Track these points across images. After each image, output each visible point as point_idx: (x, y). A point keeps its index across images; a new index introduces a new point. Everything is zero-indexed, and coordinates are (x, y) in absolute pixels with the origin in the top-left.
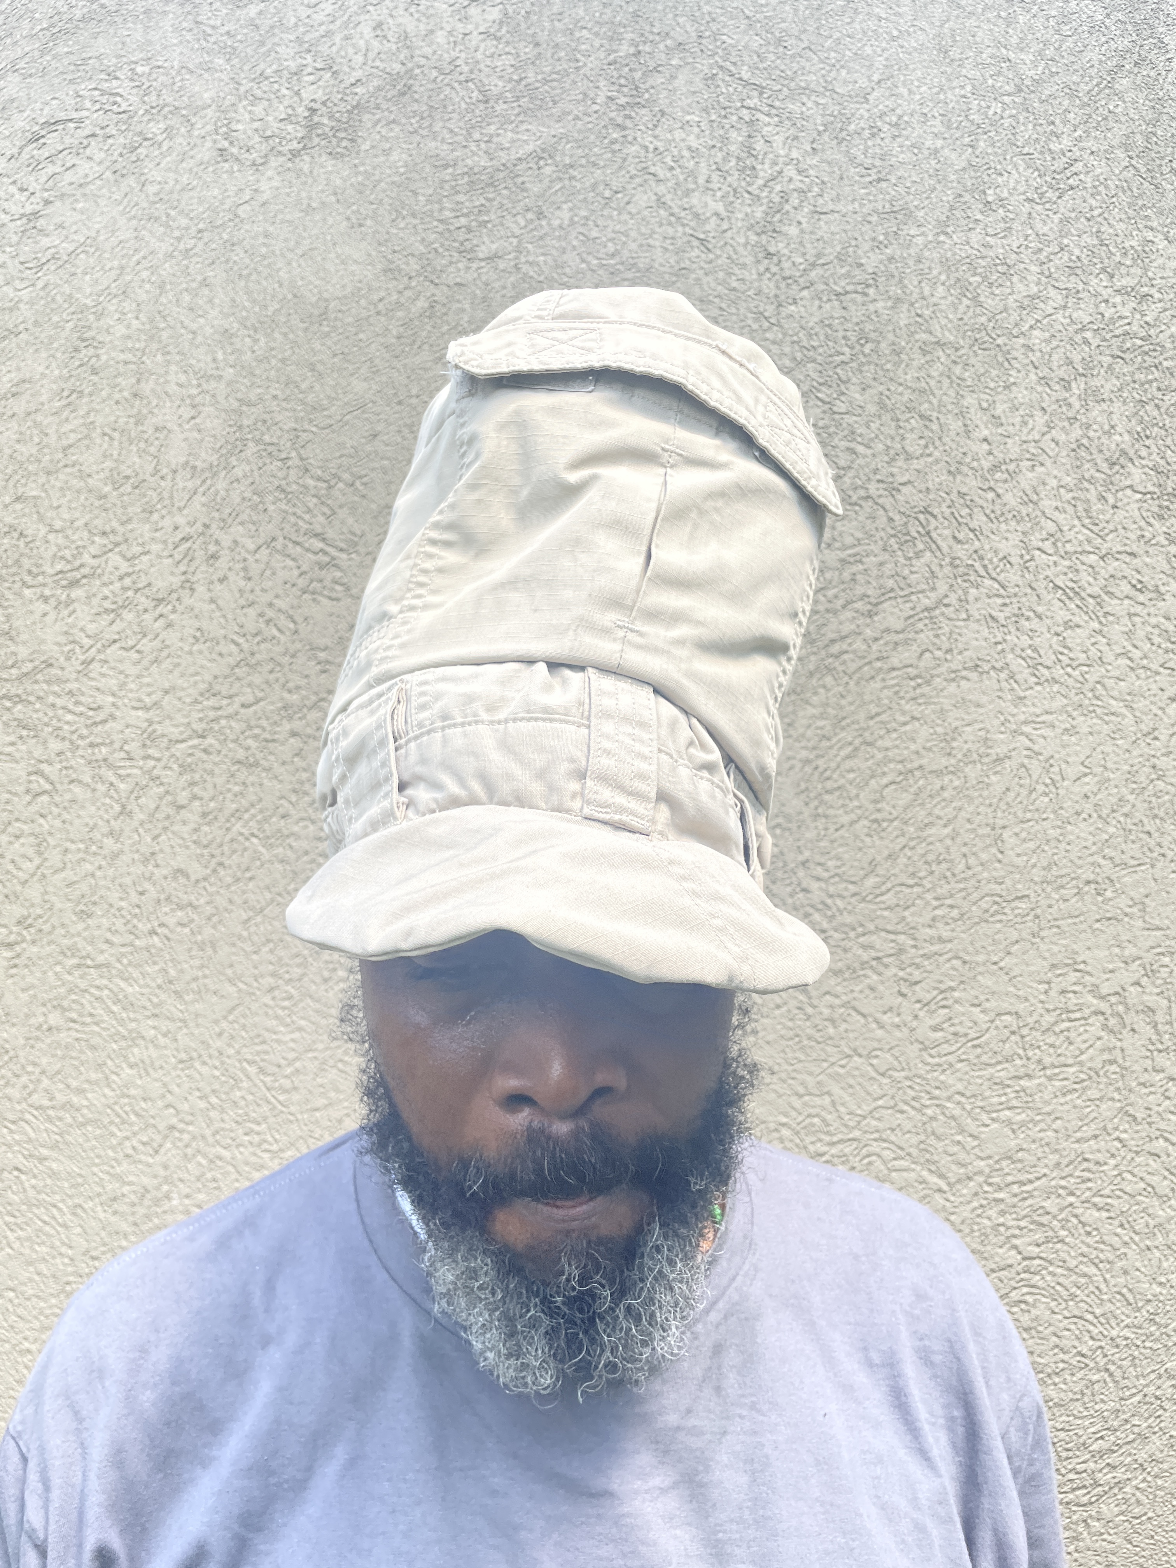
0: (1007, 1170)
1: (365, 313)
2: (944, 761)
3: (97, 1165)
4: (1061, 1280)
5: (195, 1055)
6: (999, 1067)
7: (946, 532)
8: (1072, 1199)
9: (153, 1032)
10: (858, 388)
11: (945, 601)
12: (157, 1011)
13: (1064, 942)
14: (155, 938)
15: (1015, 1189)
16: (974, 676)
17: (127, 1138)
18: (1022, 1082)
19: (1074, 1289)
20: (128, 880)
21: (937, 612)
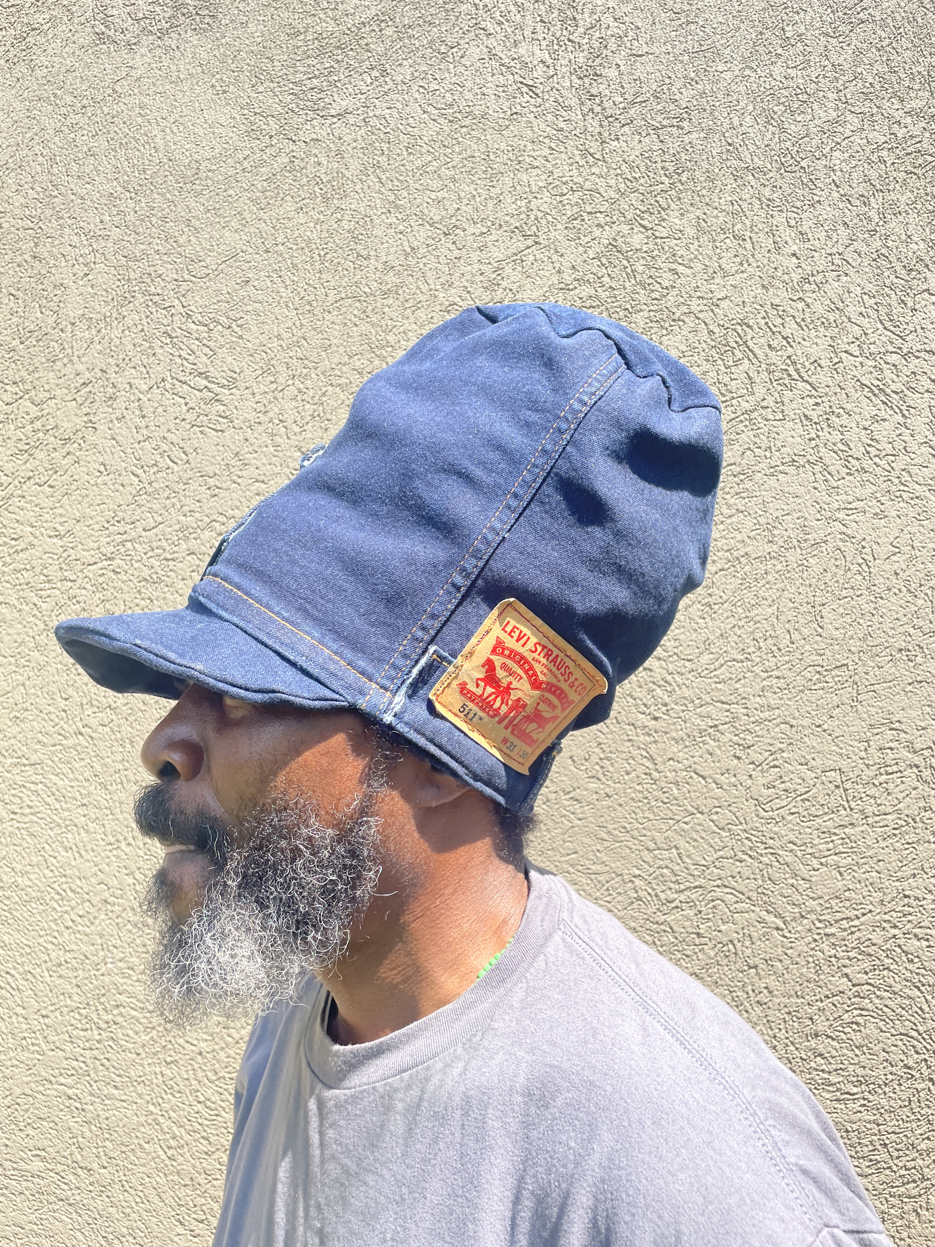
0: (837, 908)
1: (231, 172)
2: (768, 548)
3: (40, 936)
4: (888, 1003)
5: (121, 838)
6: (826, 818)
7: (762, 341)
8: (896, 931)
9: (83, 819)
10: (677, 213)
11: (762, 404)
12: (85, 801)
13: (880, 704)
14: (80, 737)
15: (845, 925)
16: (792, 470)
17: (66, 912)
18: (847, 830)
19: (900, 1009)
20: (53, 688)
21: (756, 413)
